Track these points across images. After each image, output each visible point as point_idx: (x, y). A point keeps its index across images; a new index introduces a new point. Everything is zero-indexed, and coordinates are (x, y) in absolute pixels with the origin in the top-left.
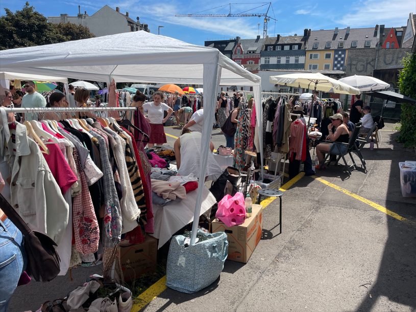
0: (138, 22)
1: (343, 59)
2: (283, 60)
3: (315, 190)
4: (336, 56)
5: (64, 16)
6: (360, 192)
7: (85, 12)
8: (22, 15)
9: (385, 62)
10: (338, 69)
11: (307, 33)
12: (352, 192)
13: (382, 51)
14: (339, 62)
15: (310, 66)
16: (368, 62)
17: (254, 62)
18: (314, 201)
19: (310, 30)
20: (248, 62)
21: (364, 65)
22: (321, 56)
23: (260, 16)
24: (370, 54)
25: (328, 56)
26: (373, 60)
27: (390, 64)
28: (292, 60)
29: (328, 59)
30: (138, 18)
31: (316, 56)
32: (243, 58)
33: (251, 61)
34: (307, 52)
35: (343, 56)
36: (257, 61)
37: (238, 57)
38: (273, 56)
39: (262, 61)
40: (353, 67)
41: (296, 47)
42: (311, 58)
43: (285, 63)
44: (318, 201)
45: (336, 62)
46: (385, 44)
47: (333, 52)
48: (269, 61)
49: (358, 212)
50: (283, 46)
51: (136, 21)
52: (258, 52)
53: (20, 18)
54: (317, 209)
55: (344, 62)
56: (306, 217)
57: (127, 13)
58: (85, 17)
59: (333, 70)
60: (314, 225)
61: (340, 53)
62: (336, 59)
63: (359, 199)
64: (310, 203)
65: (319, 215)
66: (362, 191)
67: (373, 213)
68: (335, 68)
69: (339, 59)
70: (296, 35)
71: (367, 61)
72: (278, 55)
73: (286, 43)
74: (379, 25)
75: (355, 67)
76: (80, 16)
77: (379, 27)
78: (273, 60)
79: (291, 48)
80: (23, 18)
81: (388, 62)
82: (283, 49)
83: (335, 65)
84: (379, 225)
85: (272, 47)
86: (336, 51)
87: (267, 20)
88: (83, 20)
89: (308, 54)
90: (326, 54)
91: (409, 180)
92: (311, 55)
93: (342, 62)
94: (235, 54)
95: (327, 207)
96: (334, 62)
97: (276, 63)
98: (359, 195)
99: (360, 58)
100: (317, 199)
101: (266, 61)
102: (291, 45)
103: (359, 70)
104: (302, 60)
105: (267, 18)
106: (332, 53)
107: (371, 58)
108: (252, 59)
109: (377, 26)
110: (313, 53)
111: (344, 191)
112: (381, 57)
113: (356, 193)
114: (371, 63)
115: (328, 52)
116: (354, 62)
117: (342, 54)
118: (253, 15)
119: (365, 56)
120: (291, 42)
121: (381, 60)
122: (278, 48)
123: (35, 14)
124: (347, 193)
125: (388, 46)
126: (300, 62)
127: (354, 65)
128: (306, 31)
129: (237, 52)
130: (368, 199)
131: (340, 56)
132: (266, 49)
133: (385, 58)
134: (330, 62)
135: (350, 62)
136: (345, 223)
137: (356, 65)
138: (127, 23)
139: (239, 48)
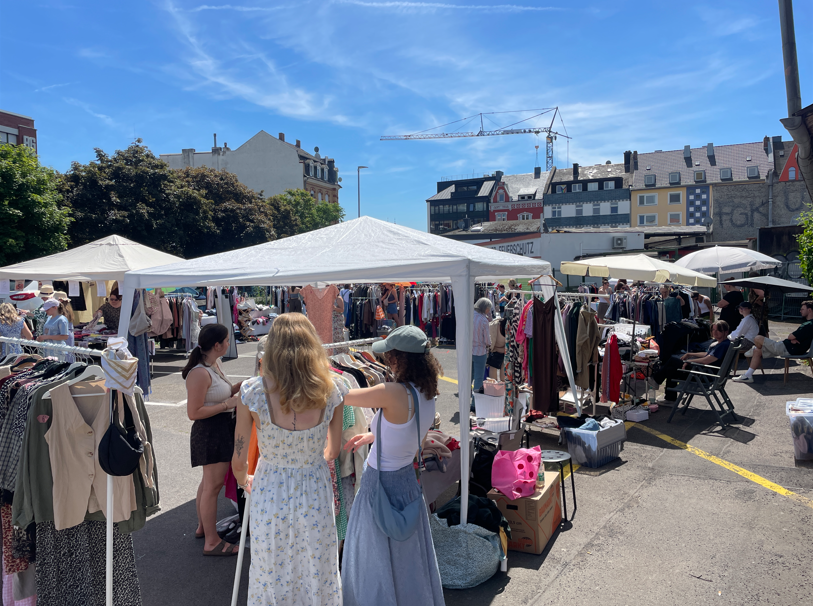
0: (318, 156)
1: (705, 203)
2: (588, 209)
3: (649, 451)
4: (692, 197)
5: (188, 153)
6: (725, 453)
7: (226, 144)
8: (126, 159)
9: (788, 207)
10: (697, 222)
11: (631, 160)
12: (712, 454)
13: (780, 187)
14: (698, 209)
15: (642, 218)
16: (754, 207)
17: (531, 215)
18: (645, 468)
19: (636, 152)
20: (520, 216)
21: (746, 214)
22: (661, 198)
23: (537, 132)
24: (757, 194)
25: (675, 199)
26: (763, 204)
27: (797, 209)
28: (605, 208)
29: (675, 205)
30: (317, 149)
31: (651, 200)
32: (510, 208)
33: (525, 214)
34: (633, 193)
35: (704, 197)
36: (537, 212)
37: (501, 208)
38: (568, 202)
39: (548, 212)
40: (724, 217)
41: (611, 185)
42: (642, 202)
43: (591, 214)
44: (653, 469)
45: (692, 209)
46: (786, 172)
47: (685, 189)
48: (560, 212)
49: (717, 483)
50: (585, 183)
51: (313, 154)
52: (539, 196)
53: (122, 163)
54: (650, 481)
55: (708, 209)
56: (631, 492)
57: (298, 143)
58: (224, 152)
59: (688, 224)
60: (644, 504)
61: (698, 191)
62: (691, 203)
63: (722, 465)
64: (639, 472)
65: (652, 490)
66: (729, 452)
67: (741, 486)
68: (692, 221)
69: (698, 203)
70: (609, 162)
71: (751, 205)
72: (577, 199)
73: (591, 178)
74: (770, 136)
75: (729, 217)
76: (216, 151)
77: (771, 140)
78: (568, 210)
79: (601, 187)
80: (126, 164)
81: (793, 207)
82: (585, 188)
83: (691, 215)
84: (749, 502)
85: (564, 187)
86: (690, 189)
87: (551, 138)
88: (221, 157)
89: (636, 197)
90: (671, 196)
91: (803, 431)
92: (642, 198)
93: (704, 209)
94: (495, 201)
95: (667, 478)
96: (688, 210)
97: (574, 215)
98: (722, 458)
99: (736, 201)
100: (650, 465)
101: (554, 213)
102: (601, 182)
103: (739, 223)
104: (623, 207)
105: (552, 135)
106: (682, 193)
107: (758, 202)
108: (528, 210)
109: (767, 139)
110: (646, 195)
111: (697, 453)
112: (778, 198)
113: (717, 455)
114: (761, 209)
115: (674, 192)
116: (726, 210)
117: (703, 193)
118: (525, 132)
119: (747, 197)
120: (599, 176)
121: (778, 203)
122: (577, 188)
123: (148, 156)
124: (702, 456)
125: (792, 175)
126: (620, 211)
127: (727, 214)
128: (627, 155)
129: (498, 199)
130: (736, 464)
131: (698, 197)
132: (554, 191)
133: (787, 199)
134: (681, 208)
135: (717, 210)
136: (693, 501)
137: (732, 213)
138: (298, 159)
139: (501, 191)
